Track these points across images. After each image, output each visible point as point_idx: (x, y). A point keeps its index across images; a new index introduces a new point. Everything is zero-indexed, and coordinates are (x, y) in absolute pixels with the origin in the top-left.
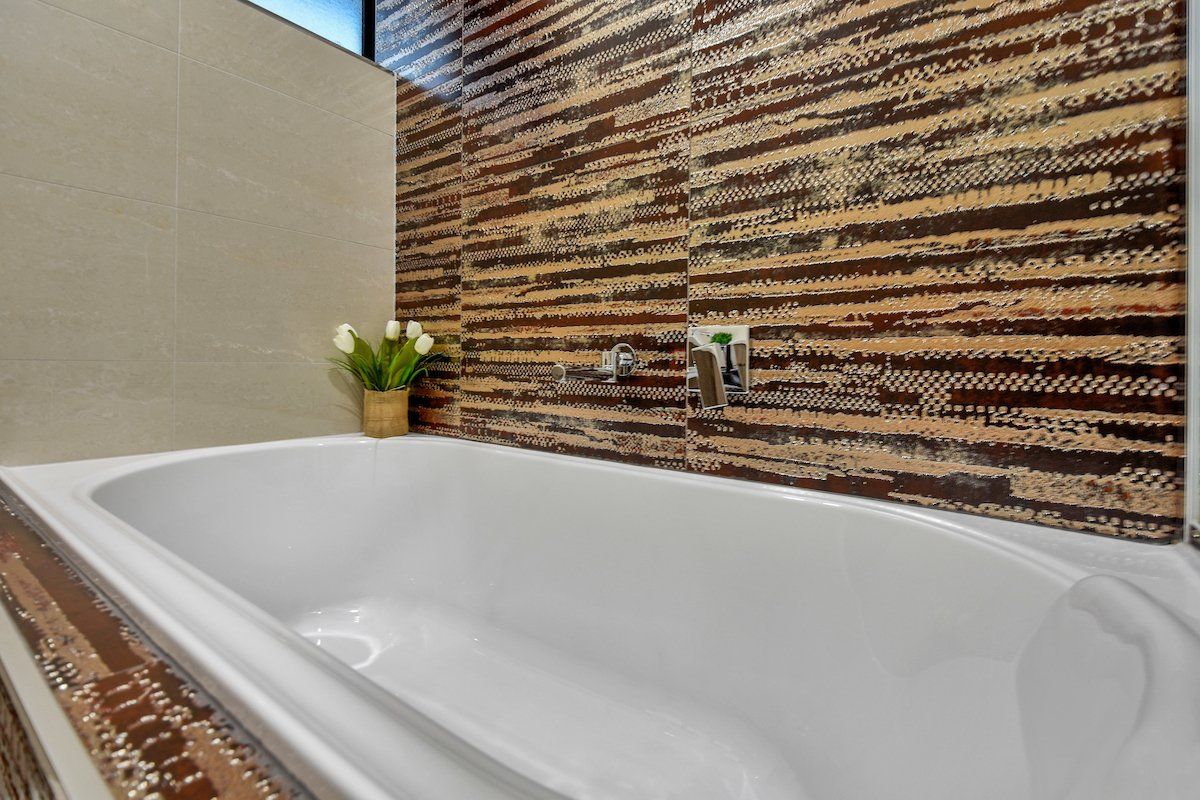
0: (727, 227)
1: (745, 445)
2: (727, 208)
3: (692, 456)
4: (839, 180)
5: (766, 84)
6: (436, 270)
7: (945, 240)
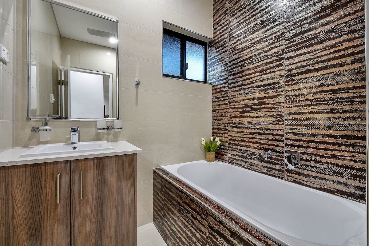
0: (294, 129)
1: (300, 177)
2: (294, 125)
3: (286, 177)
4: (322, 123)
5: (303, 100)
6: (222, 127)
7: (348, 141)
